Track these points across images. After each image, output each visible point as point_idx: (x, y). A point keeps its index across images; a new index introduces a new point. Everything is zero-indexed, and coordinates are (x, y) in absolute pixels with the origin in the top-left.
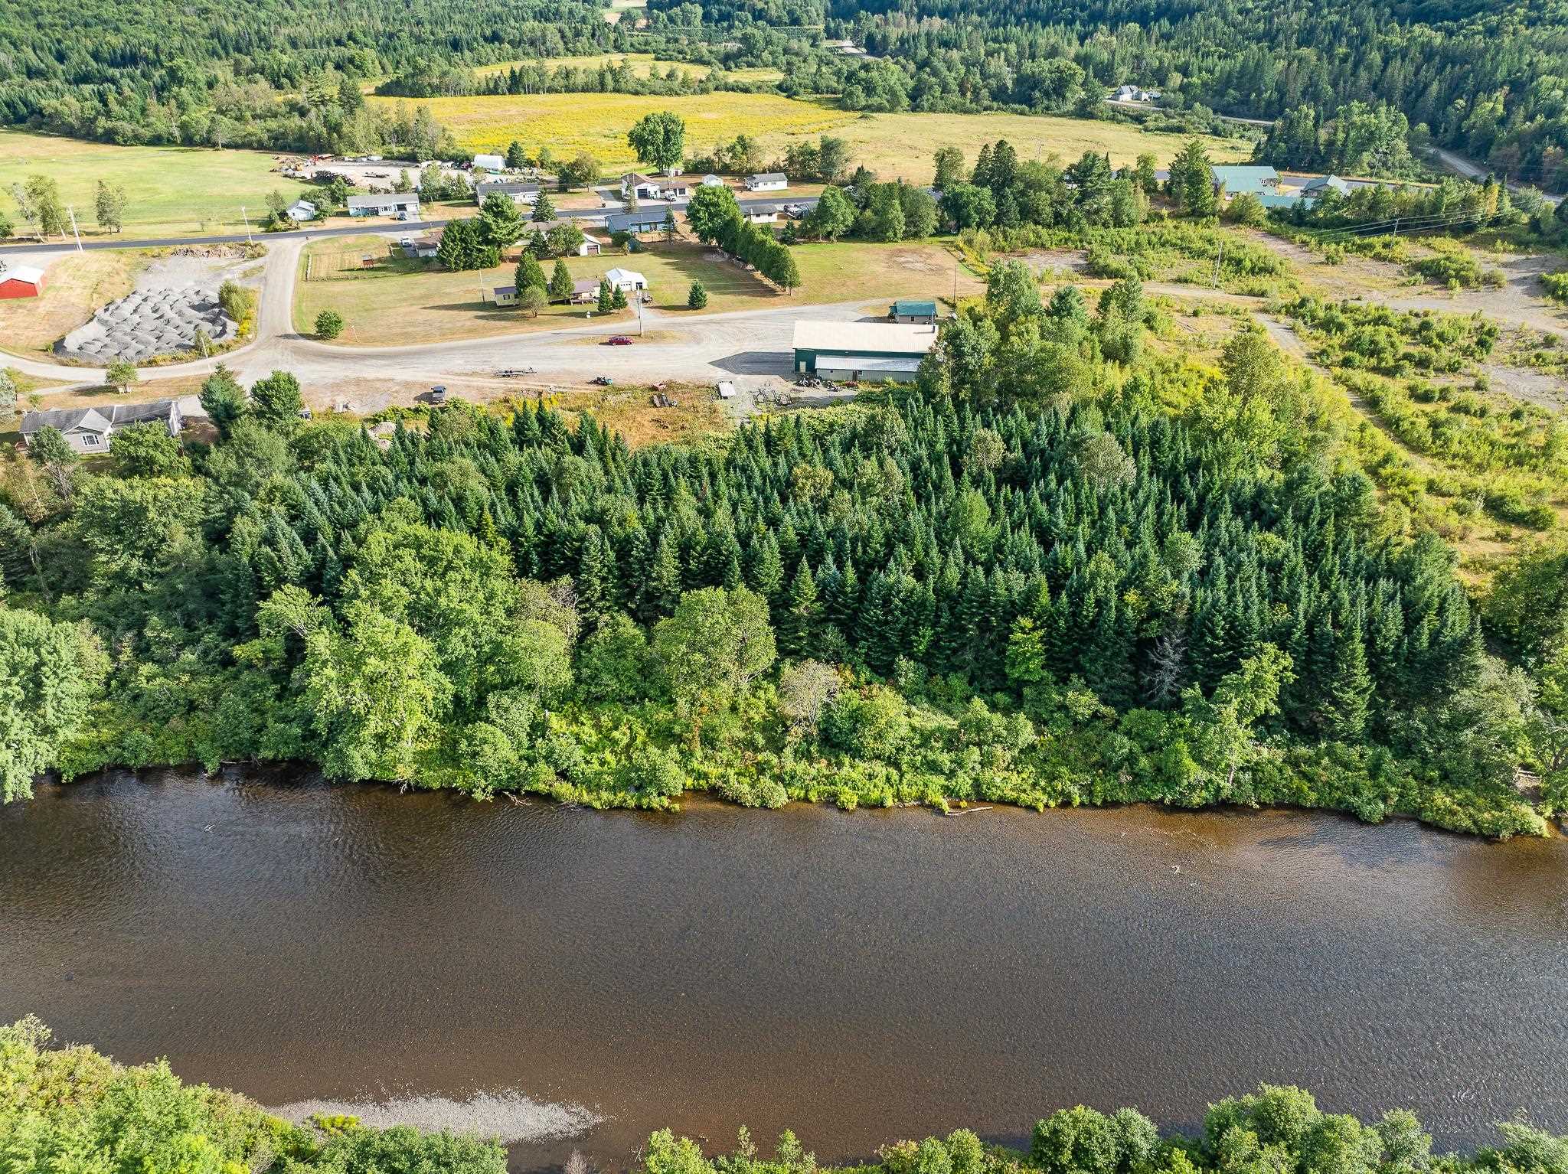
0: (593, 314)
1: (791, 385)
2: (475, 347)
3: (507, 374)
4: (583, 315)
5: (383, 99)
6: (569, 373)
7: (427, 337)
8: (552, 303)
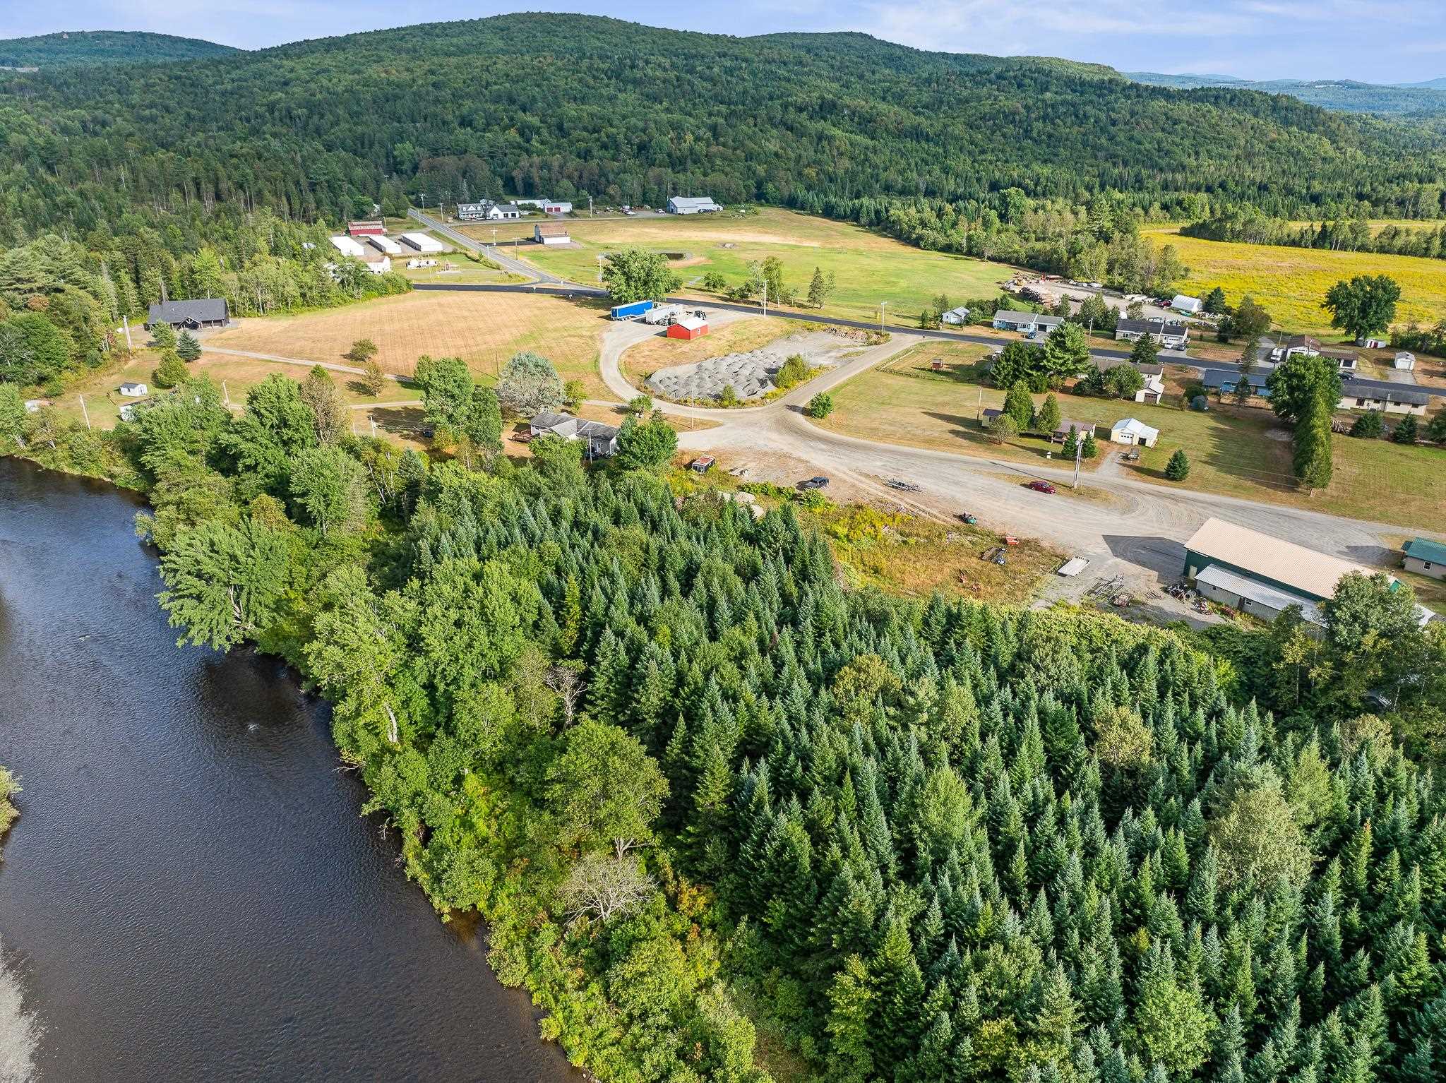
0: (1055, 455)
1: (1157, 588)
2: (907, 454)
3: (899, 486)
4: (1042, 453)
5: (1183, 238)
6: (953, 500)
7: (887, 436)
8: (1022, 435)
